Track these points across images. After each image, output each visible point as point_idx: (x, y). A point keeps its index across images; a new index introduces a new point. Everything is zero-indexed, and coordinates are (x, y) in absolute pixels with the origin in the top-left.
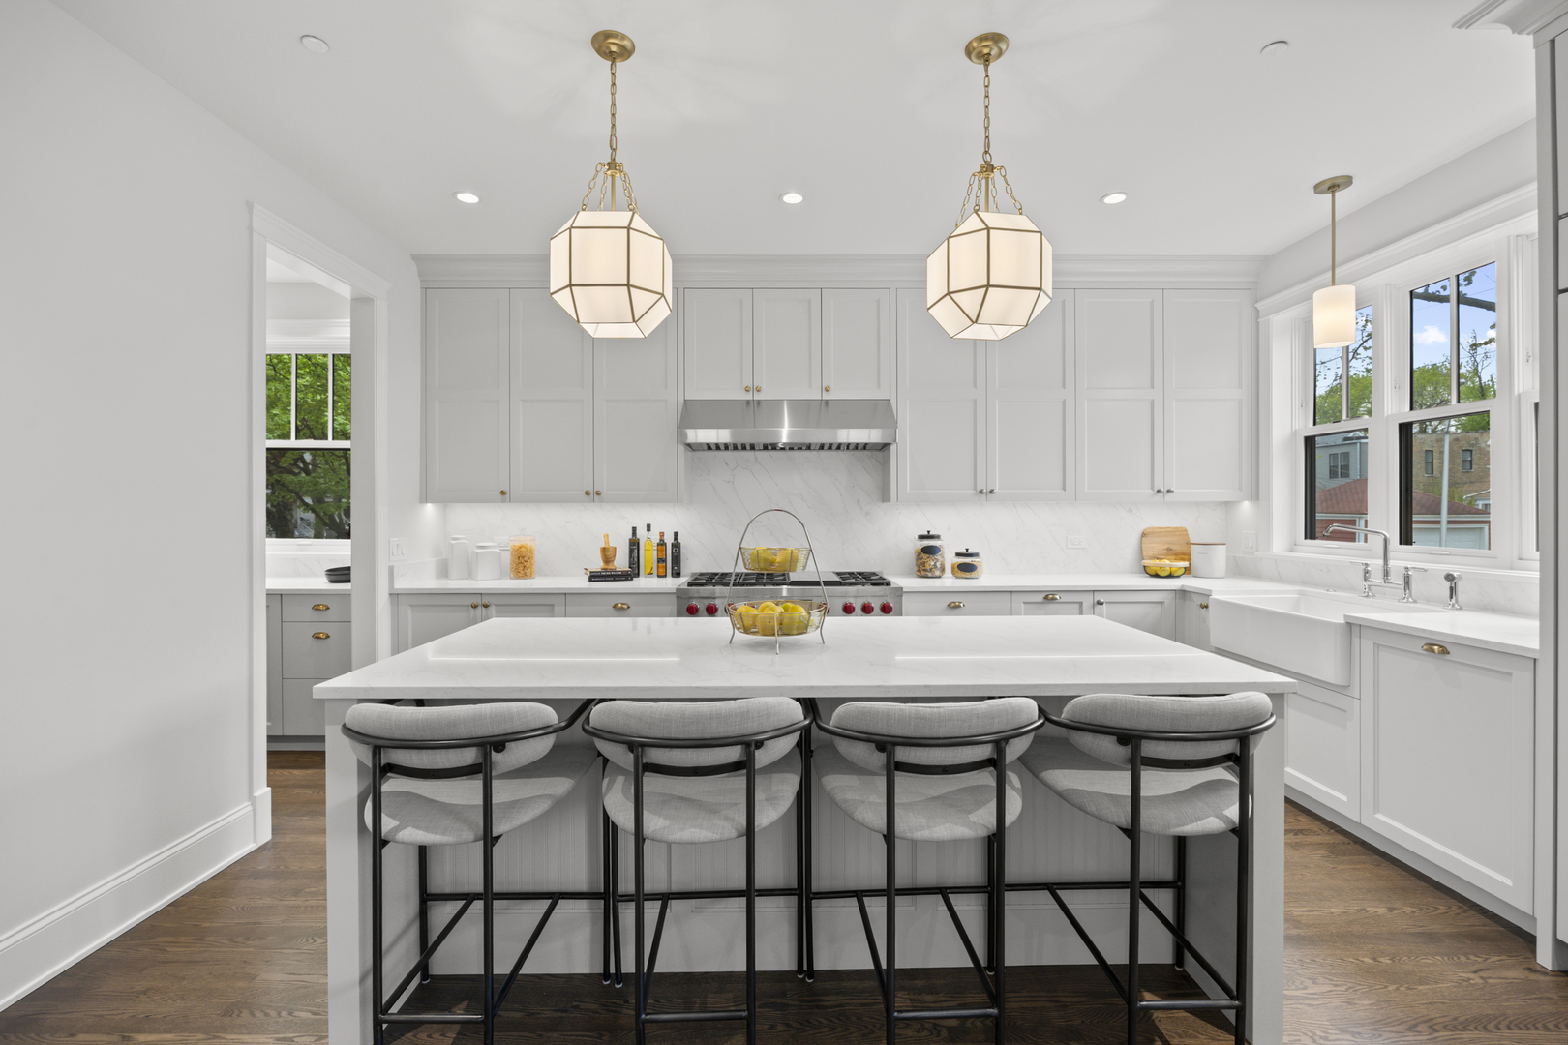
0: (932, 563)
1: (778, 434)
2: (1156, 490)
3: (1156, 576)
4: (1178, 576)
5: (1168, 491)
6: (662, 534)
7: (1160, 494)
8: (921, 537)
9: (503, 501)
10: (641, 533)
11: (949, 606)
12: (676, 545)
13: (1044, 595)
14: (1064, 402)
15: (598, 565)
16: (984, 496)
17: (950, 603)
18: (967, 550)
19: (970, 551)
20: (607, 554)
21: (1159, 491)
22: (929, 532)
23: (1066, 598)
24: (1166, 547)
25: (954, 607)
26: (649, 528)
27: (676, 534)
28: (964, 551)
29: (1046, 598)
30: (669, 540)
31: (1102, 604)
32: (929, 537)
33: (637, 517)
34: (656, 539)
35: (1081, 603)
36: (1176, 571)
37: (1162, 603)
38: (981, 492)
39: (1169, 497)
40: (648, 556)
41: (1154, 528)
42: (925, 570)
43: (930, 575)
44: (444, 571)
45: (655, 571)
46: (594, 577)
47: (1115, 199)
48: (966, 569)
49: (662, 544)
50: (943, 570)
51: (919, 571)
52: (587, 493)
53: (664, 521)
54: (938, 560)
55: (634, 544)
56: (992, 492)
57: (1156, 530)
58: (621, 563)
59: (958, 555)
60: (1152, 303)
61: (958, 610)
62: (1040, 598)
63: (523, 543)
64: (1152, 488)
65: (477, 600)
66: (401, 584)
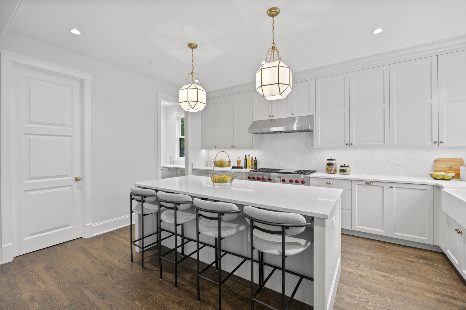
0: (330, 169)
1: (293, 128)
2: (433, 142)
3: (435, 179)
4: (449, 180)
5: (441, 142)
6: (252, 157)
7: (436, 144)
8: (328, 160)
9: (216, 149)
10: (247, 157)
11: (327, 183)
12: (256, 161)
13: (366, 182)
14: (384, 109)
15: (236, 165)
16: (348, 146)
17: (327, 182)
18: (345, 165)
19: (346, 165)
20: (239, 162)
21: (435, 142)
22: (331, 158)
23: (375, 184)
24: (449, 166)
25: (329, 183)
26: (249, 155)
27: (256, 157)
28: (344, 165)
29: (366, 183)
30: (254, 159)
31: (392, 188)
32: (331, 160)
33: (247, 153)
34: (251, 159)
35: (383, 187)
36: (445, 177)
37: (426, 190)
38: (347, 144)
39: (441, 145)
40: (249, 163)
41: (442, 158)
42: (328, 171)
43: (330, 172)
44: (207, 165)
45: (250, 167)
46: (234, 168)
47: (378, 31)
48: (343, 171)
49: (252, 160)
50: (335, 171)
51: (326, 171)
52: (232, 147)
53: (253, 154)
54: (333, 168)
55: (246, 160)
56: (351, 144)
57: (443, 159)
58: (242, 164)
59: (341, 166)
60: (431, 63)
61: (330, 185)
62: (364, 183)
63: (221, 159)
64: (432, 141)
65: (207, 172)
66: (194, 167)
